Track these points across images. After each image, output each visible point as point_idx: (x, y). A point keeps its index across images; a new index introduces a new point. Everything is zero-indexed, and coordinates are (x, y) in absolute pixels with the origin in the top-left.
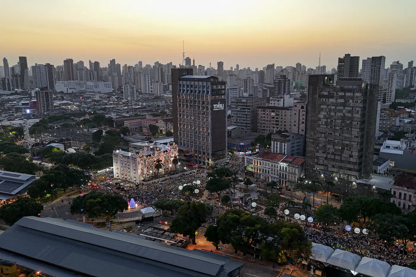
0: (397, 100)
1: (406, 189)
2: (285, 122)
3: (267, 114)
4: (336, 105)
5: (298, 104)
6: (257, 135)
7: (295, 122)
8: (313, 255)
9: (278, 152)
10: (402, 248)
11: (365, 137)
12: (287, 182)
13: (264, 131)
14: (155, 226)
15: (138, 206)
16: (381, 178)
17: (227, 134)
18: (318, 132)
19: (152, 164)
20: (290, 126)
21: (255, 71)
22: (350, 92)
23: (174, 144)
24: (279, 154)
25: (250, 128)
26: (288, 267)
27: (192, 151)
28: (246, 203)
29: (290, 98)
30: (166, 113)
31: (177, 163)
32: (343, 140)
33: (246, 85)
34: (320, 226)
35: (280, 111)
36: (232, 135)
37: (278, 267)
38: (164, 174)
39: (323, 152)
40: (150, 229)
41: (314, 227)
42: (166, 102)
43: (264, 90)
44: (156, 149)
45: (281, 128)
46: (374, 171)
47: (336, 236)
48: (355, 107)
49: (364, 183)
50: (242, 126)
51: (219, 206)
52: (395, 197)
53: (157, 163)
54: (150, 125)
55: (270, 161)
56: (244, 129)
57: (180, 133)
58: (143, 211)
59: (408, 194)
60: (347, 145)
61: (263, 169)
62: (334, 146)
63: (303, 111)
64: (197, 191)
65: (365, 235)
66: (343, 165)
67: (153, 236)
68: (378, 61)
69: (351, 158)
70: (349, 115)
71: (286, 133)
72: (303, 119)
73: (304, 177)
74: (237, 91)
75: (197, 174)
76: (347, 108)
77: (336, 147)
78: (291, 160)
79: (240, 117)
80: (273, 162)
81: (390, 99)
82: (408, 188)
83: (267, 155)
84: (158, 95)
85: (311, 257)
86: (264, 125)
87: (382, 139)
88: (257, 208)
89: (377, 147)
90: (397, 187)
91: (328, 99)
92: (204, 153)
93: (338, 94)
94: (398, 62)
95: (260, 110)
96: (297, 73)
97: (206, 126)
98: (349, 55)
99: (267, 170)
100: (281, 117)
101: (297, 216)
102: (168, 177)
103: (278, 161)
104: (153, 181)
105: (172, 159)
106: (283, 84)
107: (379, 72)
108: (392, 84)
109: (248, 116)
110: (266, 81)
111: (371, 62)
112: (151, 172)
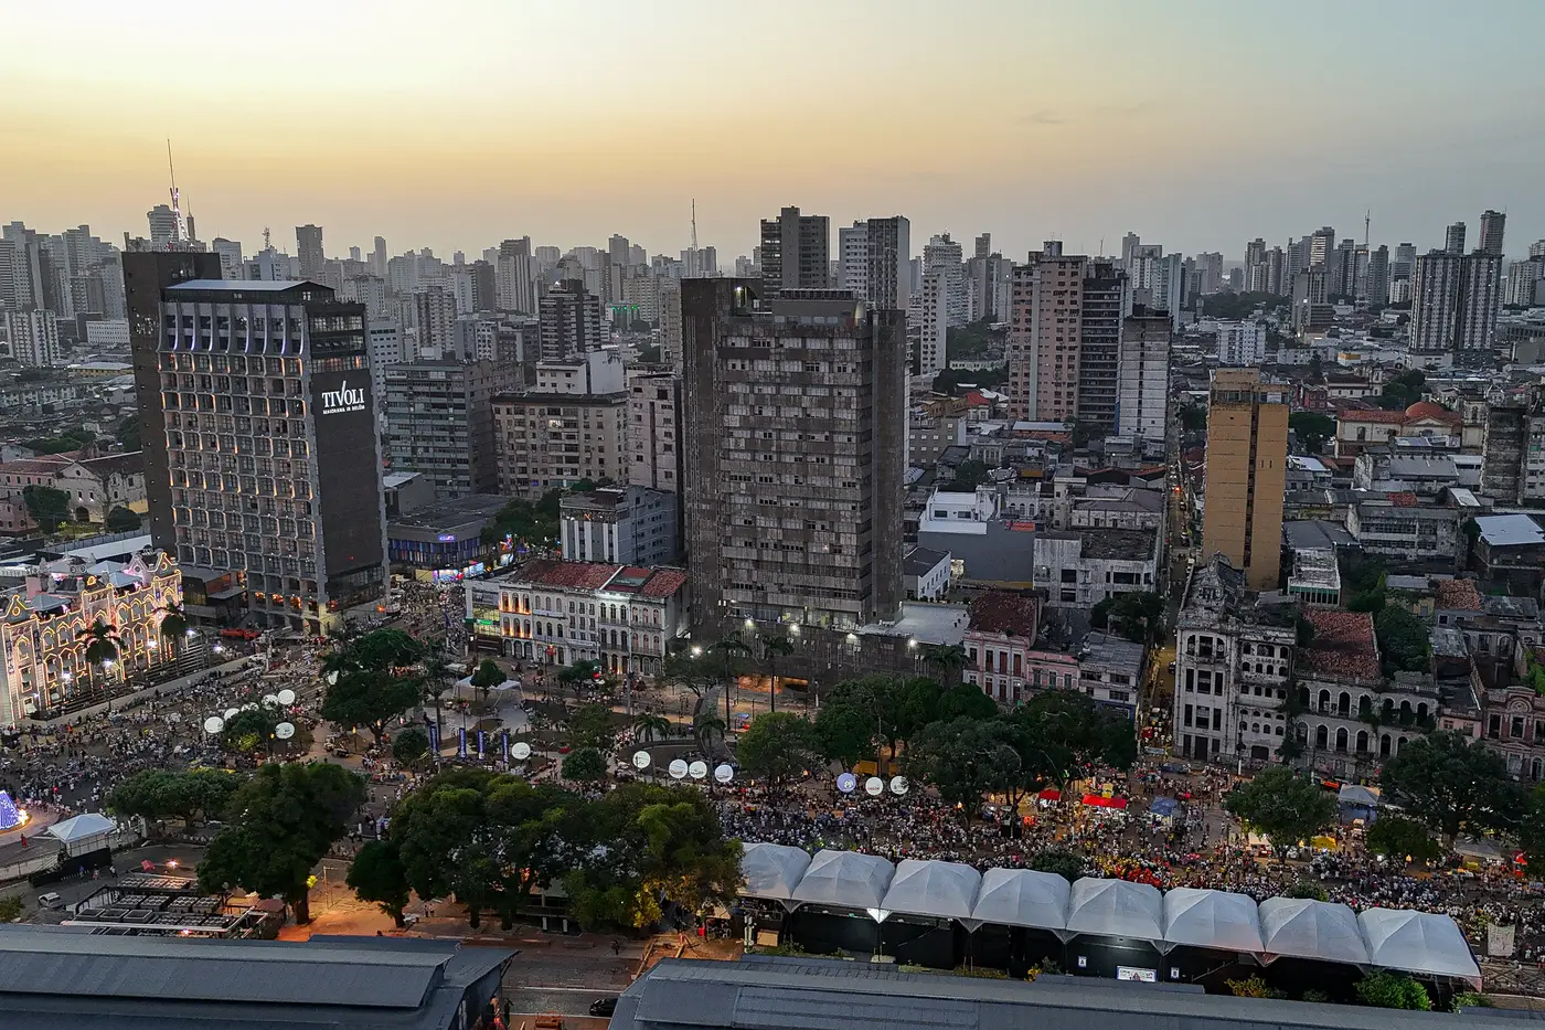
0: (955, 363)
1: (1004, 637)
2: (601, 450)
3: (533, 424)
4: (780, 381)
5: (645, 381)
6: (500, 502)
7: (640, 446)
8: (747, 881)
9: (589, 557)
10: (1007, 818)
11: (875, 484)
12: (629, 660)
13: (526, 488)
14: (127, 883)
15: (30, 816)
16: (931, 613)
17: (383, 507)
18: (724, 476)
19: (72, 645)
20: (620, 462)
21: (451, 262)
22: (817, 337)
23: (162, 555)
24: (592, 563)
25: (467, 478)
26: (667, 937)
27: (238, 579)
28: (489, 751)
29: (610, 361)
30: (92, 434)
31: (184, 635)
32: (808, 499)
33: (428, 316)
34: (757, 792)
35: (581, 411)
36: (402, 507)
37: (632, 945)
38: (128, 681)
39: (746, 543)
40: (106, 898)
41: (738, 795)
42: (81, 393)
43: (502, 337)
44: (85, 580)
45: (589, 473)
46: (909, 595)
47: (810, 814)
48: (839, 386)
49: (880, 632)
50: (435, 472)
51: (384, 776)
52: (976, 669)
53: (90, 642)
54: (29, 490)
55: (561, 591)
56: (444, 483)
57: (183, 514)
58: (63, 831)
59: (1011, 652)
60: (822, 514)
61: (539, 624)
62: (780, 520)
63: (664, 407)
64: (285, 730)
65: (898, 796)
66: (812, 580)
67: (122, 921)
68: (885, 234)
69: (837, 557)
70: (823, 413)
71: (613, 488)
72: (668, 434)
73: (688, 636)
74: (394, 338)
75: (274, 666)
76: (814, 392)
77: (790, 525)
78: (639, 582)
79: (425, 438)
80: (576, 595)
81: (933, 362)
82: (1009, 634)
83: (549, 572)
84: (34, 362)
85: (741, 891)
86: (524, 465)
87: (922, 489)
88: (530, 763)
89: (910, 516)
90: (978, 635)
91: (752, 362)
92: (294, 585)
93: (782, 346)
94: (946, 238)
95: (503, 408)
96: (616, 272)
97: (297, 476)
98: (795, 211)
99: (555, 623)
100: (583, 431)
101: (678, 768)
102: (150, 692)
103: (593, 590)
104: (83, 713)
105: (158, 619)
106: (573, 314)
107: (894, 269)
108: (934, 311)
109: (458, 434)
110: (502, 303)
111: (866, 237)
112: (67, 677)
